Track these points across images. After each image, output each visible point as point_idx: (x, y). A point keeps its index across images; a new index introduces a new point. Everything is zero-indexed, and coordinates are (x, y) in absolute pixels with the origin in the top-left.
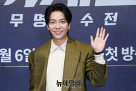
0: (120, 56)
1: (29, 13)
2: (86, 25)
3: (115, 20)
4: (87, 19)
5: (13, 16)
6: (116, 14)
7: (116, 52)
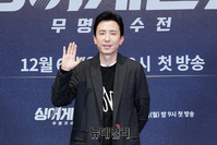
0: (174, 65)
1: (73, 18)
2: (137, 31)
3: (169, 26)
4: (138, 24)
5: (55, 21)
6: (170, 19)
7: (169, 60)
